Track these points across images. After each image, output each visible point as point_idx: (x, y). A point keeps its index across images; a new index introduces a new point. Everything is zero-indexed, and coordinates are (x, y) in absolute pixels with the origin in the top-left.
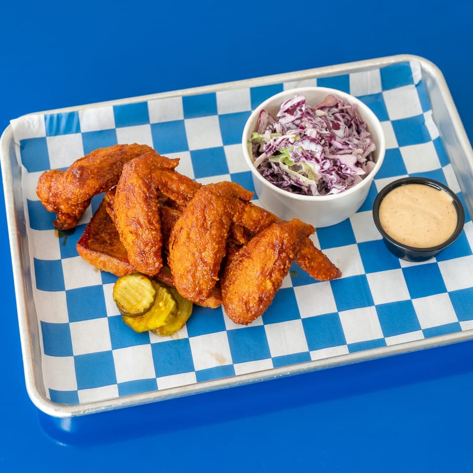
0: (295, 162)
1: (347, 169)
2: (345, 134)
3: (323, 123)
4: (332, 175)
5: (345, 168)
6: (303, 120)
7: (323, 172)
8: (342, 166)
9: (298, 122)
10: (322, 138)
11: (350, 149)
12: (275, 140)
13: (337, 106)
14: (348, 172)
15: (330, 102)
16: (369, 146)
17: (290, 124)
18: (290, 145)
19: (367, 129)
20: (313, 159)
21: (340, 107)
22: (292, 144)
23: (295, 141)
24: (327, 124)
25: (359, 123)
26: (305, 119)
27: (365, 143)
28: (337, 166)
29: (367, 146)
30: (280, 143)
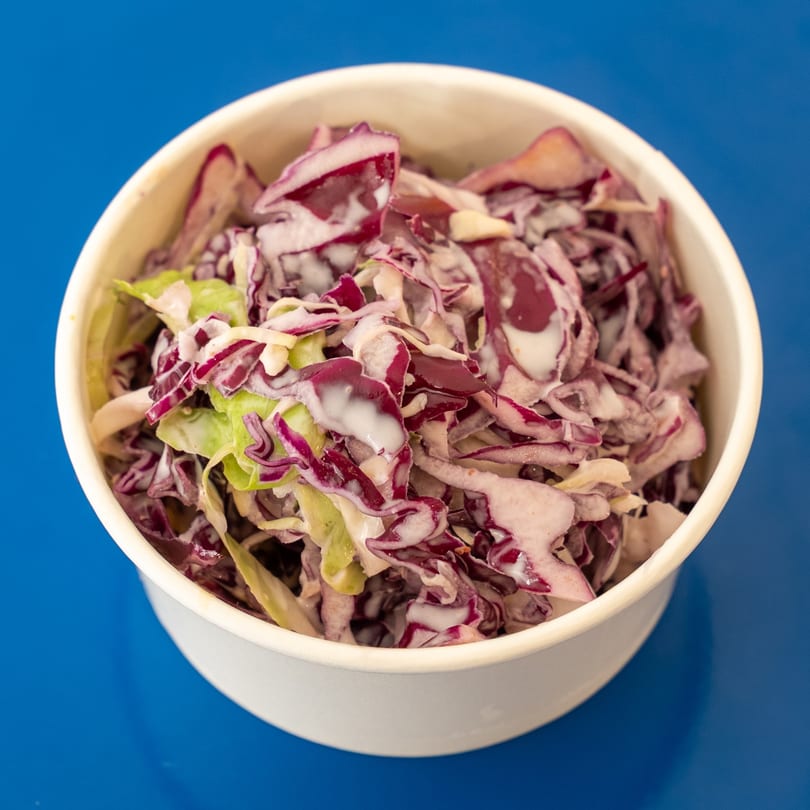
0: (265, 478)
1: (511, 557)
2: (563, 359)
3: (468, 280)
4: (435, 571)
5: (505, 550)
6: (370, 249)
7: (393, 553)
8: (494, 533)
9: (343, 255)
10: (420, 384)
11: (562, 444)
12: (202, 339)
13: (585, 190)
14: (516, 571)
15: (556, 166)
16: (672, 431)
17: (305, 256)
18: (257, 381)
19: (698, 334)
20: (354, 485)
21: (598, 200)
22: (268, 379)
23: (286, 369)
24: (487, 291)
25: (668, 297)
26: (378, 248)
27: (659, 414)
28: (472, 527)
29: (664, 430)
30: (219, 357)
